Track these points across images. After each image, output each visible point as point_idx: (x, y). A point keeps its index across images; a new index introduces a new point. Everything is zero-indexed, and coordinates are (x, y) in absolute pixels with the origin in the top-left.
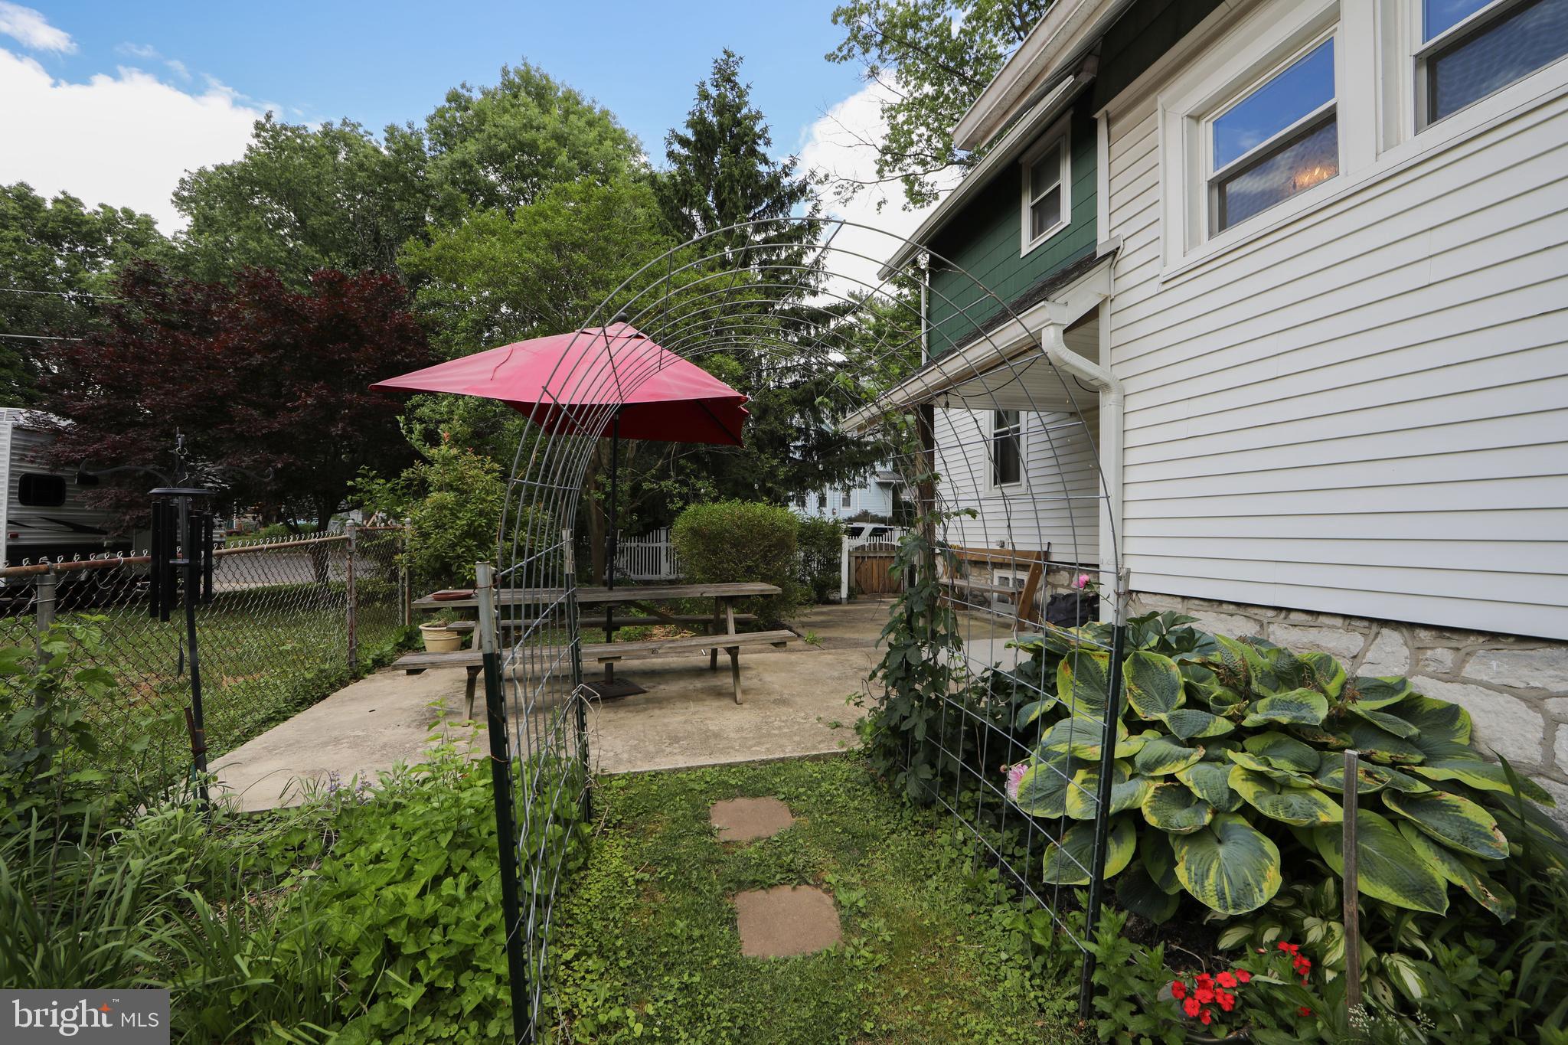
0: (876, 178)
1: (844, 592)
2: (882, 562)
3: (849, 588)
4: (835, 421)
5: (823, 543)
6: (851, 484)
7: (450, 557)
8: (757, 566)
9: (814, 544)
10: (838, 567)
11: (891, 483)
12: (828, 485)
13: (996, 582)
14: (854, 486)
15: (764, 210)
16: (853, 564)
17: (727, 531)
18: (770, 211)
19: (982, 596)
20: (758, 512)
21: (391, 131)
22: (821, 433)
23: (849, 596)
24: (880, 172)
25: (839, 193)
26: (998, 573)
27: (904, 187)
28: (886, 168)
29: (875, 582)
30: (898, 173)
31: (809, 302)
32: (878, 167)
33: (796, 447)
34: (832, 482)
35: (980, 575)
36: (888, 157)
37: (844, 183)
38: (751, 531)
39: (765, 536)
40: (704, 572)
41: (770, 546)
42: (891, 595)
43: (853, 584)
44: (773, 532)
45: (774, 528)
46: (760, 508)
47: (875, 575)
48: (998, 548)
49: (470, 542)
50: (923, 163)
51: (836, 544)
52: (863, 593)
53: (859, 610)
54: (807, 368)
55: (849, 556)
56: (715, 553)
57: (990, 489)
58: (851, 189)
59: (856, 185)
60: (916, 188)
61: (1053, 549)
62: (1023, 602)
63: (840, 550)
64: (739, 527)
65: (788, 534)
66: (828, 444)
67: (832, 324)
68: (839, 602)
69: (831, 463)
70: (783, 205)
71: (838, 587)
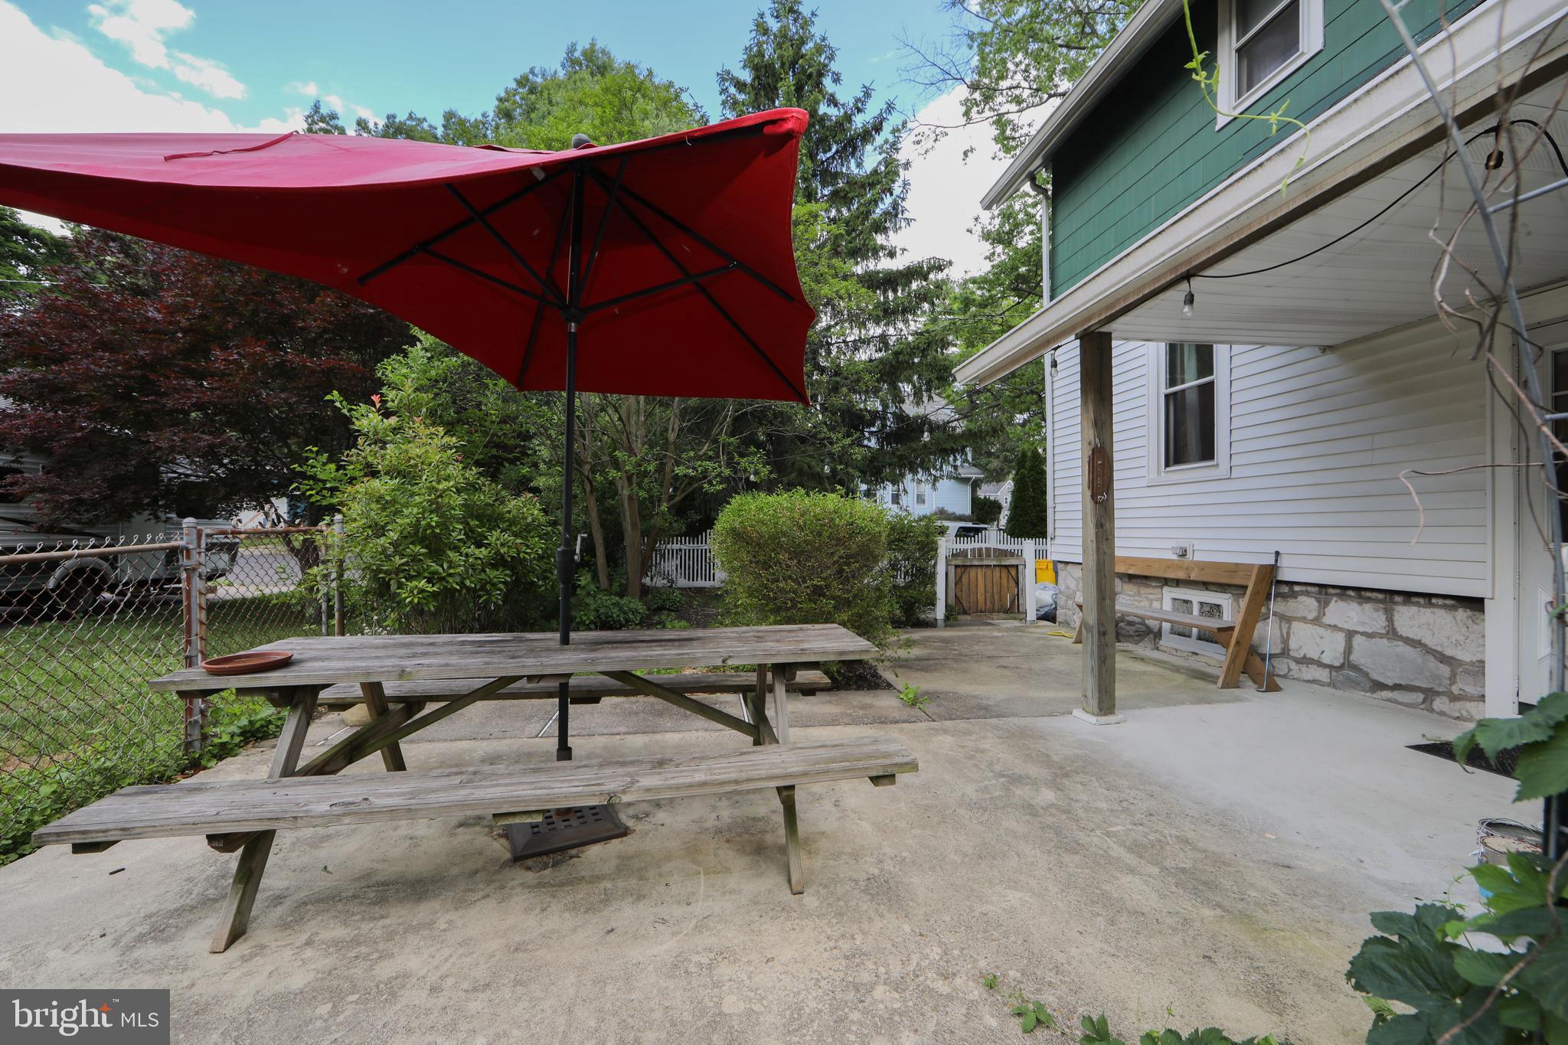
0: (963, 120)
1: (940, 612)
2: (989, 572)
3: (947, 606)
4: (918, 401)
5: (912, 547)
6: (938, 474)
7: (386, 572)
8: (828, 587)
9: (900, 550)
10: (931, 578)
11: (969, 479)
12: (909, 476)
13: (1167, 605)
14: (941, 477)
15: (833, 157)
16: (952, 575)
17: (784, 534)
18: (840, 157)
19: (1143, 624)
20: (831, 506)
21: (449, 116)
22: (900, 417)
23: (947, 618)
24: (967, 114)
25: (918, 142)
26: (1169, 594)
27: (994, 131)
28: (975, 109)
29: (981, 599)
30: (988, 113)
31: (885, 264)
32: (964, 108)
33: (871, 433)
34: (914, 472)
35: (1139, 594)
36: (977, 96)
37: (925, 129)
38: (820, 534)
39: (840, 542)
40: (751, 595)
41: (848, 557)
42: (1002, 615)
43: (952, 601)
44: (852, 535)
45: (854, 530)
46: (832, 500)
47: (981, 589)
48: (1175, 557)
49: (418, 549)
50: (1018, 100)
51: (928, 548)
52: (965, 613)
53: (964, 638)
54: (883, 338)
55: (947, 565)
56: (766, 566)
57: (1159, 473)
58: (933, 137)
59: (938, 131)
60: (1008, 132)
61: (1284, 562)
62: (1238, 643)
63: (935, 557)
64: (801, 529)
65: (874, 538)
66: (908, 430)
67: (914, 285)
68: (931, 624)
69: (914, 450)
70: (855, 149)
71: (932, 602)
